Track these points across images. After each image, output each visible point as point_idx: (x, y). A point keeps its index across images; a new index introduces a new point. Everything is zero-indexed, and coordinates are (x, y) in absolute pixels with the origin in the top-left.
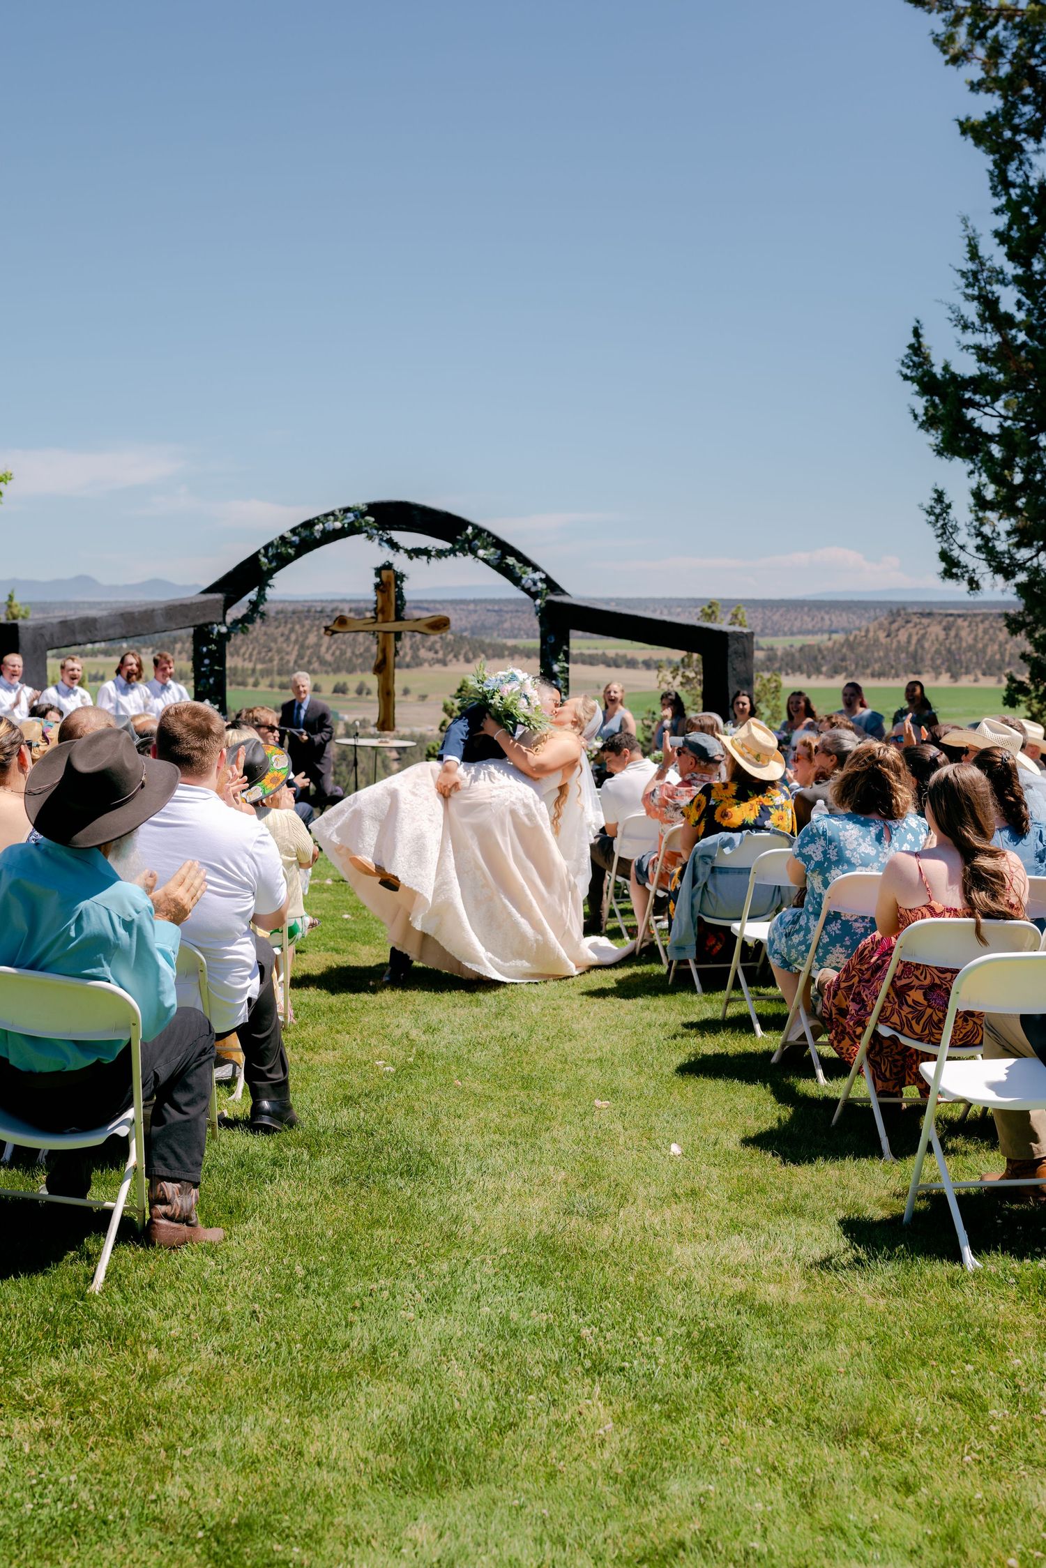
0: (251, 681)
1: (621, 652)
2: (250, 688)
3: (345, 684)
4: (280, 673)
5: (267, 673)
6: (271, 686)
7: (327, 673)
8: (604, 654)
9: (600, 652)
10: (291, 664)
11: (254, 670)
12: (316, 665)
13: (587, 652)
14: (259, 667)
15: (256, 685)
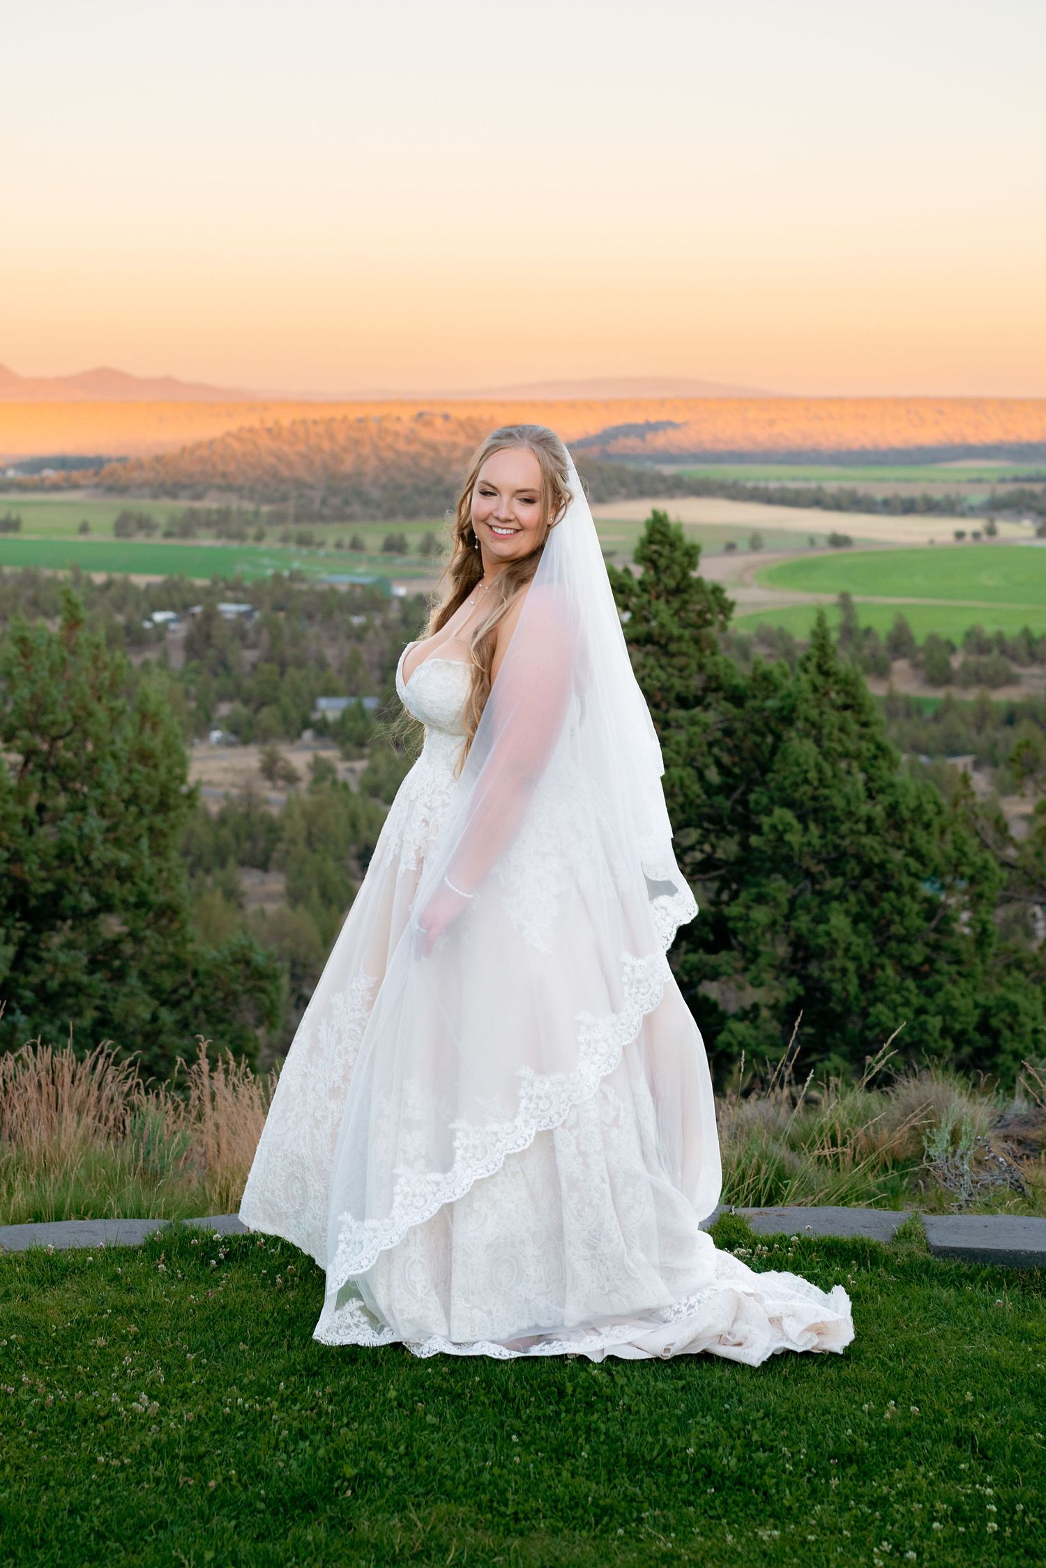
0: (251, 531)
1: (848, 485)
2: (250, 543)
3: (402, 537)
4: (298, 519)
5: (278, 518)
6: (285, 539)
7: (373, 518)
8: (820, 489)
9: (813, 485)
10: (317, 504)
11: (257, 514)
12: (356, 508)
13: (792, 485)
14: (266, 509)
15: (259, 537)
